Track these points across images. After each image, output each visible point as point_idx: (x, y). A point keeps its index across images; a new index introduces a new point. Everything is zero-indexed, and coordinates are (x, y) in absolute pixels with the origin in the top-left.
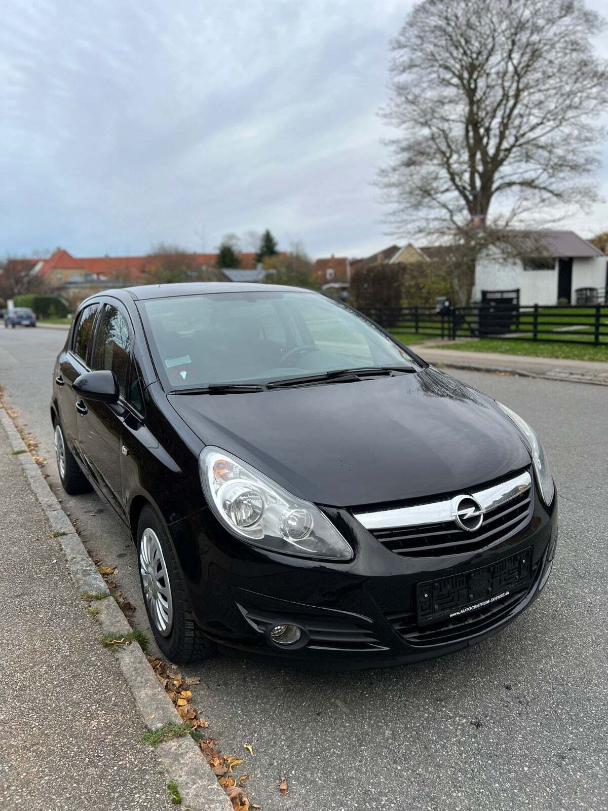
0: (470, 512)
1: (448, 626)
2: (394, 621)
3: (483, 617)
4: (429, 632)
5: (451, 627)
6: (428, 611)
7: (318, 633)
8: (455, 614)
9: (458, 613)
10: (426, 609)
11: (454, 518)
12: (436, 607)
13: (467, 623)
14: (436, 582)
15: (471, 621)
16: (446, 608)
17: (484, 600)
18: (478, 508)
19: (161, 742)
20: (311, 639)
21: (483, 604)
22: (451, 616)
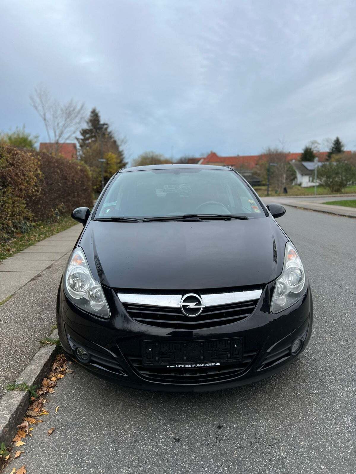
0: (192, 305)
1: (170, 373)
2: (134, 361)
3: (198, 375)
4: (156, 374)
5: (172, 375)
6: (151, 360)
7: (95, 357)
8: (171, 367)
9: (173, 367)
10: (150, 358)
11: (179, 306)
12: (157, 358)
13: (184, 375)
14: (157, 342)
15: (188, 375)
16: (166, 361)
17: (196, 364)
18: (199, 303)
19: (13, 390)
20: (91, 360)
21: (194, 365)
22: (168, 367)
